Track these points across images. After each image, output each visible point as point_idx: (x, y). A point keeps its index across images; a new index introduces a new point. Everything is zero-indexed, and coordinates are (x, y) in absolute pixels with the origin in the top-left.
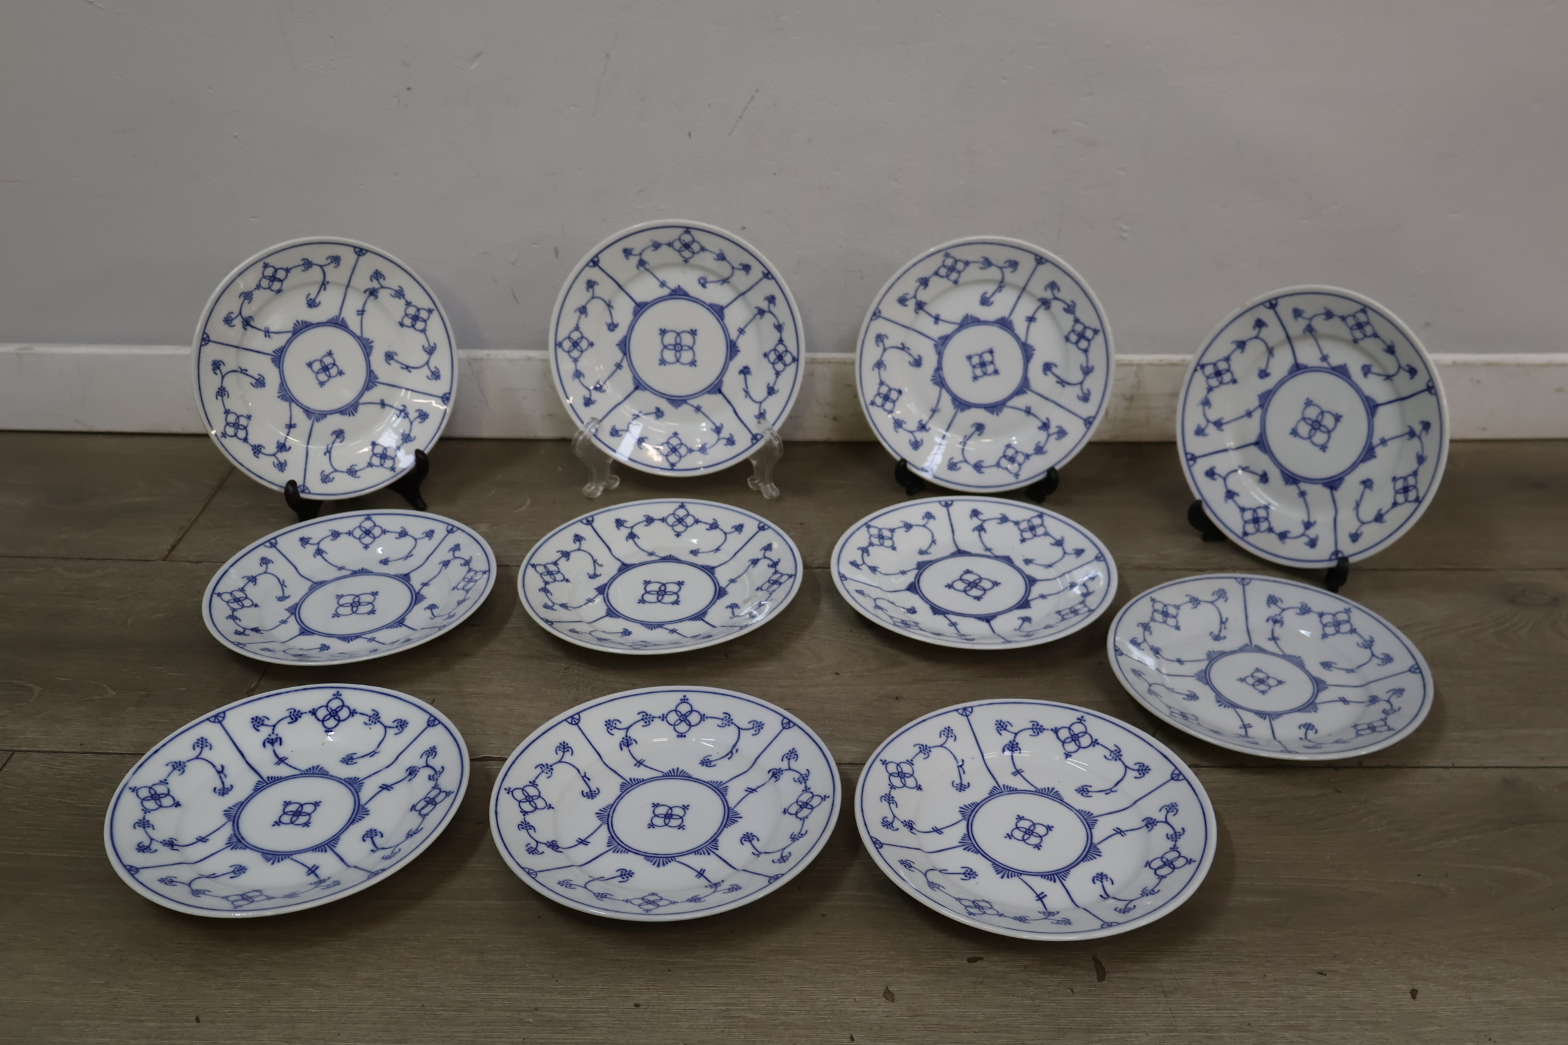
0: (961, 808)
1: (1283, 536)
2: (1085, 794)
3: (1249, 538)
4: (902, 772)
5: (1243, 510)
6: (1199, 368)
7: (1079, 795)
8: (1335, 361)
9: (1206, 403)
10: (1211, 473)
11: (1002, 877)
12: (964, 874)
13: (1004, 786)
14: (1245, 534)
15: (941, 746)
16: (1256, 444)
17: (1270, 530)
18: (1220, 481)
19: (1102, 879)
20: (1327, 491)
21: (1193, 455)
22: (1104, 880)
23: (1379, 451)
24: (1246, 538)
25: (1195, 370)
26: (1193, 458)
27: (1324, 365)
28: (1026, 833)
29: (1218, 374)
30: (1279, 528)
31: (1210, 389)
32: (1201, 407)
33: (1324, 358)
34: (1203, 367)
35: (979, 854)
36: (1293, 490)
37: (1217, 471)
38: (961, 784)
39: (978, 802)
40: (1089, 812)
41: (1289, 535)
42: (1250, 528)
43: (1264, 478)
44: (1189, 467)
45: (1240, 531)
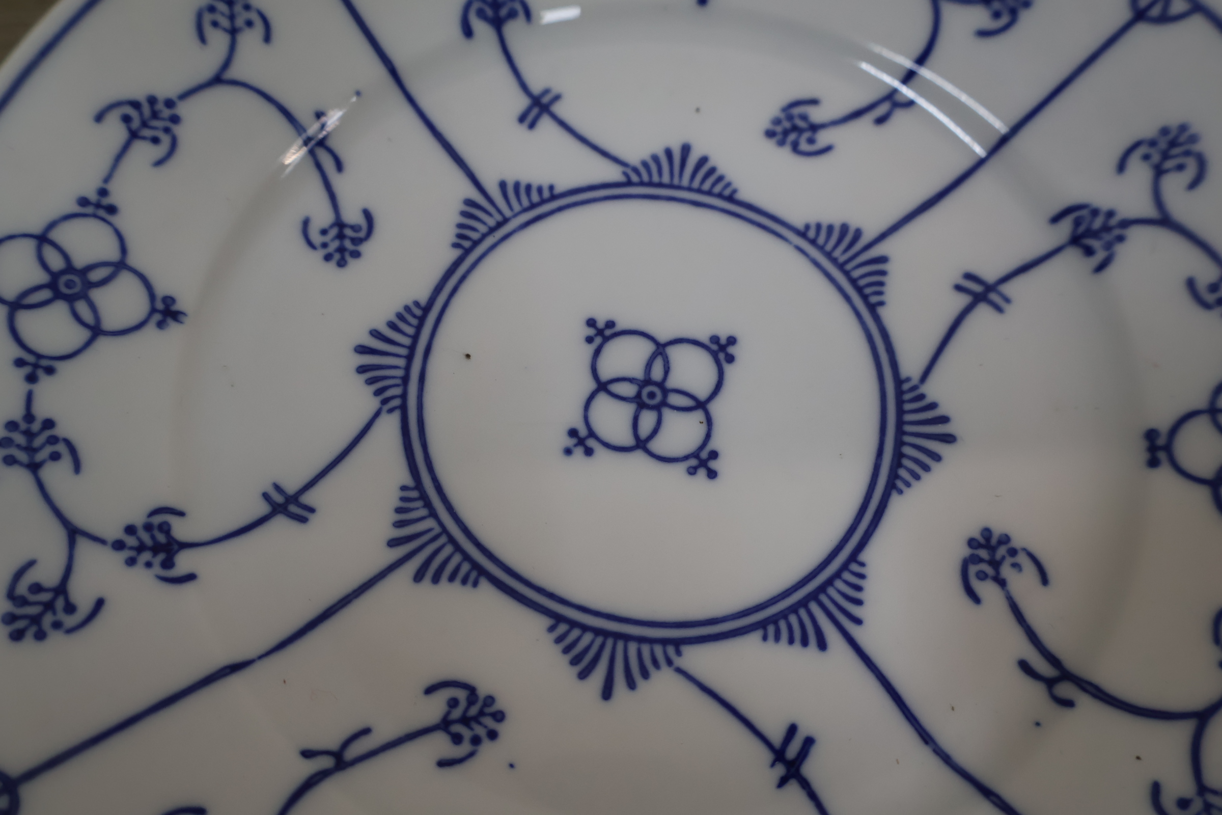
0: (362, 350)
2: (804, 146)
4: (70, 268)
7: (785, 152)
11: (607, 693)
12: (444, 725)
13: (503, 185)
15: (218, 80)
19: (996, 564)
22: (1006, 571)
28: (640, 404)
35: (485, 586)
38: (340, 224)
39: (423, 296)
40: (844, 228)
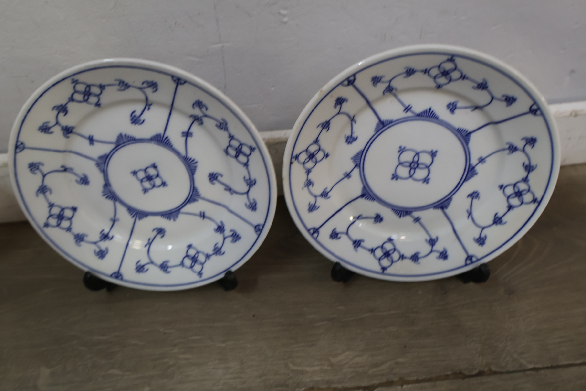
1: (415, 258)
3: (388, 271)
5: (372, 251)
6: (293, 160)
8: (418, 108)
9: (309, 183)
10: (334, 235)
14: (384, 269)
16: (362, 196)
17: (402, 257)
18: (344, 238)
20: (439, 212)
21: (314, 229)
23: (479, 168)
24: (386, 272)
25: (291, 163)
26: (316, 231)
27: (409, 114)
29: (311, 156)
30: (409, 253)
31: (308, 171)
32: (306, 189)
33: (408, 109)
34: (297, 157)
36: (408, 219)
37: (338, 230)
41: (420, 256)
42: (385, 262)
43: (378, 219)
44: (316, 239)
45: (378, 268)
